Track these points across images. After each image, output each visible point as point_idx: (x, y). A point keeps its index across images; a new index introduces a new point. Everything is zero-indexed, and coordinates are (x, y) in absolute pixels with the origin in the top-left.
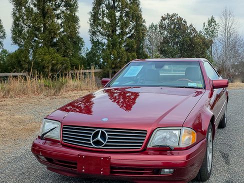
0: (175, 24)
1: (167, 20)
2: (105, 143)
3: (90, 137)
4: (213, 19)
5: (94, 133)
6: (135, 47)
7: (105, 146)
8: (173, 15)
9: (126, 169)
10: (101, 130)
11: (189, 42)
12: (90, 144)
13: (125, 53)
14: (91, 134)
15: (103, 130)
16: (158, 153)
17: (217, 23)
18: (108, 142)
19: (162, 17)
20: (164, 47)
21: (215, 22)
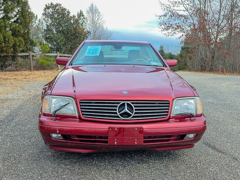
0: (59, 14)
1: (51, 9)
2: (133, 115)
3: (116, 110)
4: (81, 13)
5: (119, 105)
6: (22, 32)
7: (134, 117)
8: (57, 5)
9: (155, 137)
10: (126, 102)
11: (73, 31)
12: (118, 117)
13: (11, 37)
14: (117, 106)
15: (128, 102)
16: (178, 121)
17: (85, 17)
18: (135, 113)
19: (46, 5)
20: (48, 34)
21: (83, 16)
